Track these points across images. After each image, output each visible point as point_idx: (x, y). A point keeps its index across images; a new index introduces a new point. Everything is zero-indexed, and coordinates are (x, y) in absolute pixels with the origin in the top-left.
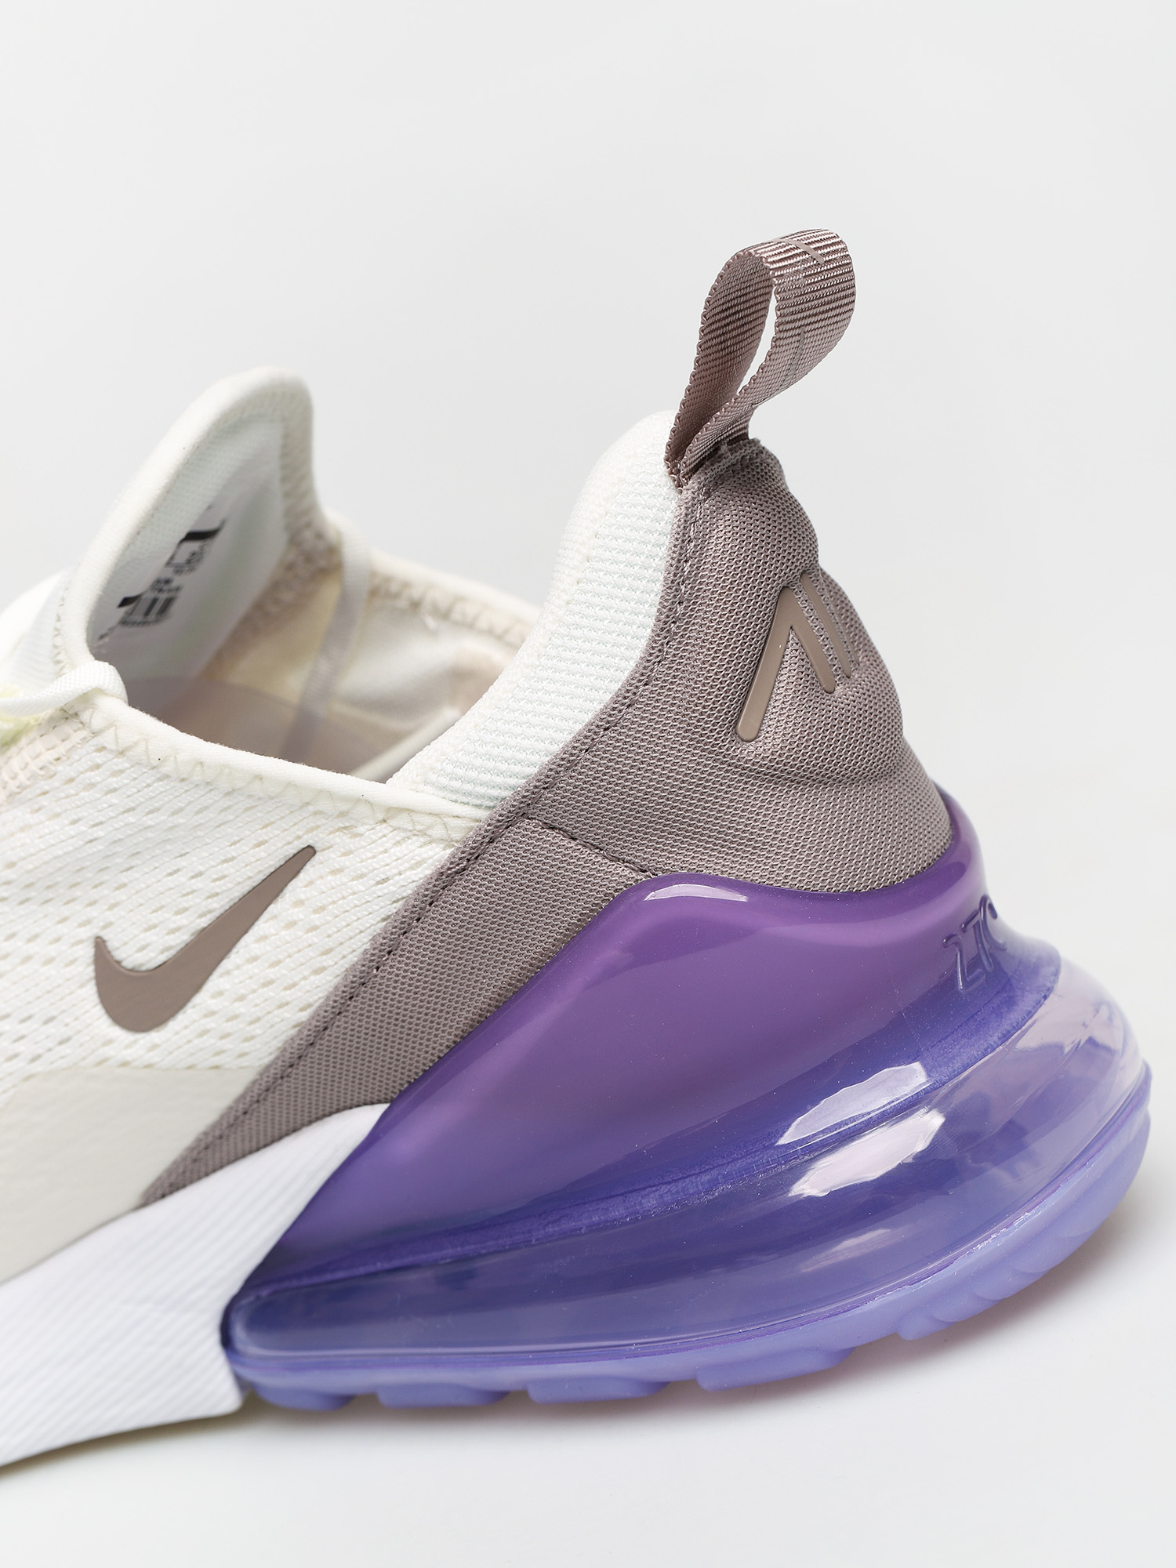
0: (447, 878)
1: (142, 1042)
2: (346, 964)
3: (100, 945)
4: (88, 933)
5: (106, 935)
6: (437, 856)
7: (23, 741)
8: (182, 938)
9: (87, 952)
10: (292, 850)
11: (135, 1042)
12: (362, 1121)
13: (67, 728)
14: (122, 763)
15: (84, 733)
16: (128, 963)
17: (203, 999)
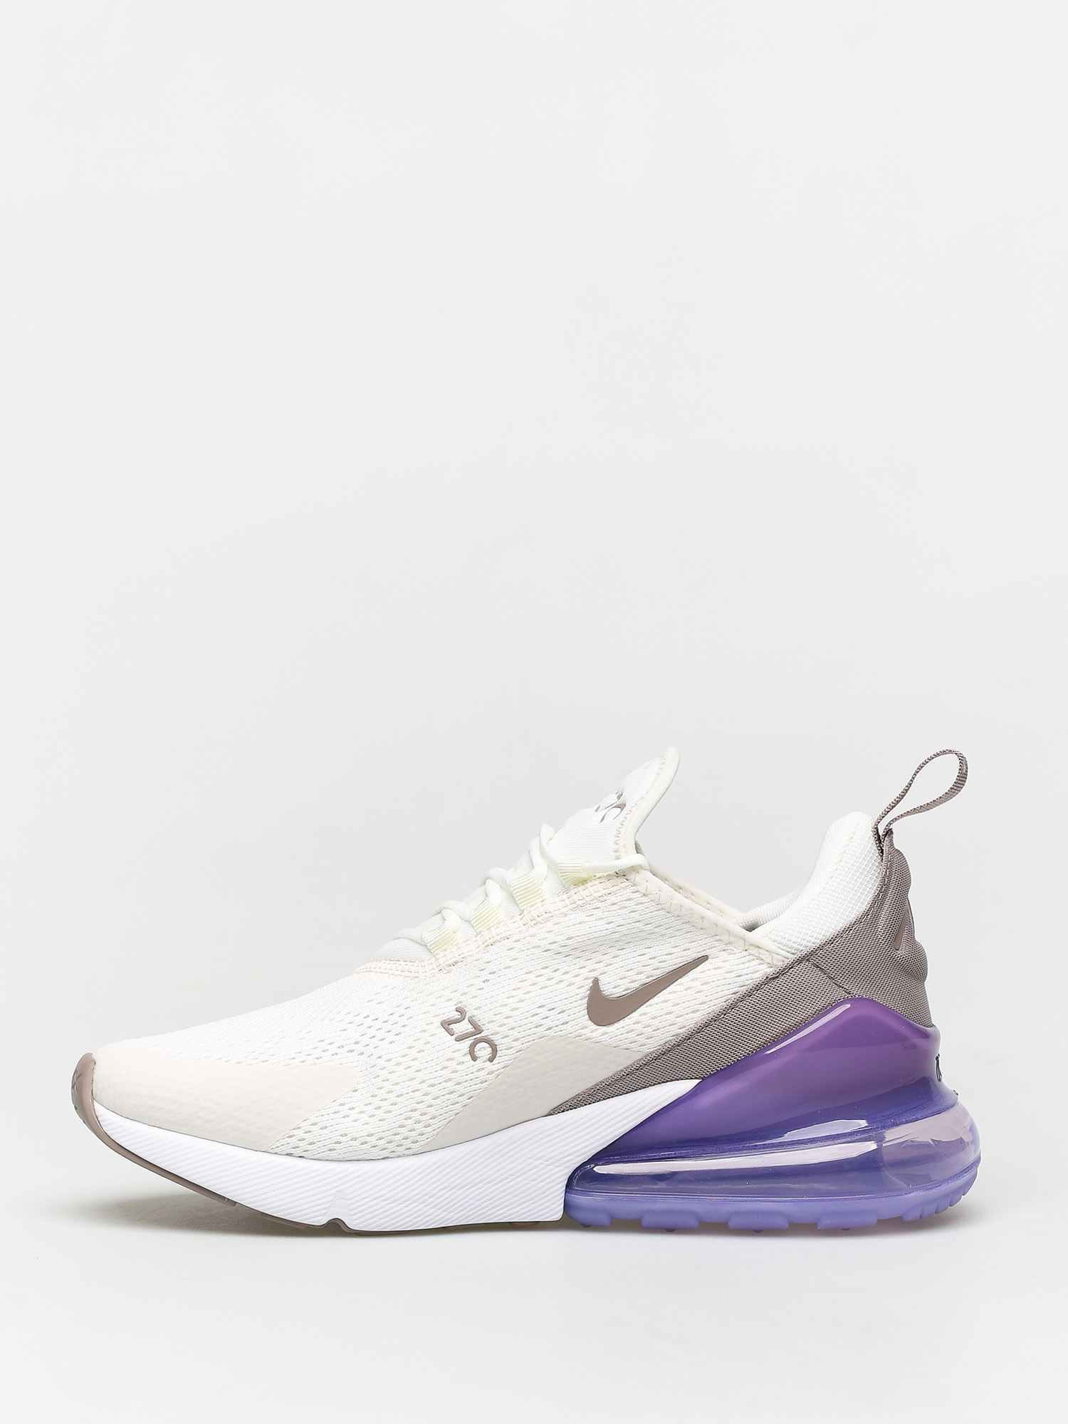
0: (770, 980)
1: (600, 1030)
2: (710, 1010)
3: (596, 981)
4: (594, 974)
5: (601, 977)
6: (765, 970)
7: (590, 884)
8: (636, 985)
9: (589, 983)
10: (700, 955)
11: (596, 1030)
12: (687, 1086)
13: (619, 880)
14: (644, 899)
15: (628, 883)
16: (606, 993)
17: (635, 1016)
